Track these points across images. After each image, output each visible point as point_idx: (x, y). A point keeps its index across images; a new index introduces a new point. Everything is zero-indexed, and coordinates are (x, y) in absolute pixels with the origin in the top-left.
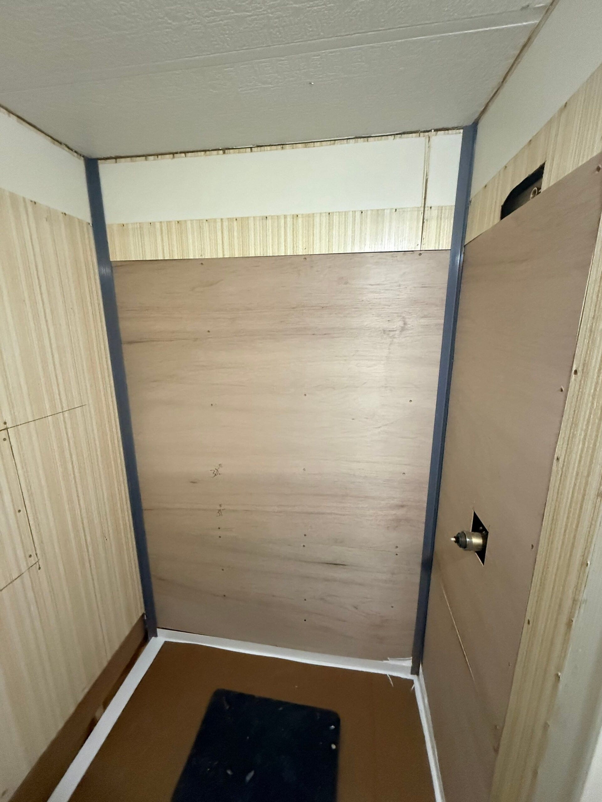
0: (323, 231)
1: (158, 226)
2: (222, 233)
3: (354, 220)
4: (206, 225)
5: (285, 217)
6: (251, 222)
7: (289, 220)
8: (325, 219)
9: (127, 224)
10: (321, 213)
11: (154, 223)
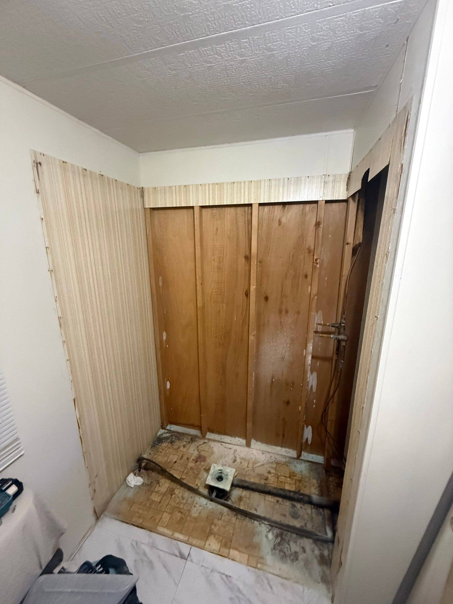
0: (266, 190)
1: (174, 188)
2: (209, 191)
3: (284, 183)
4: (200, 188)
5: (244, 182)
6: (225, 186)
7: (247, 184)
8: (267, 183)
9: (157, 187)
10: (265, 180)
11: (172, 187)
